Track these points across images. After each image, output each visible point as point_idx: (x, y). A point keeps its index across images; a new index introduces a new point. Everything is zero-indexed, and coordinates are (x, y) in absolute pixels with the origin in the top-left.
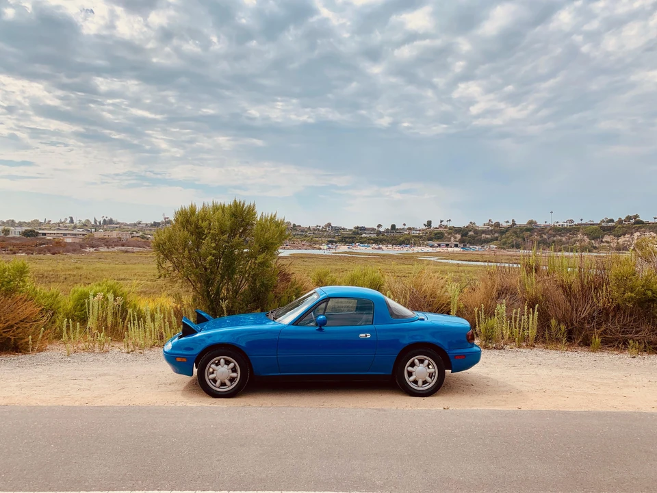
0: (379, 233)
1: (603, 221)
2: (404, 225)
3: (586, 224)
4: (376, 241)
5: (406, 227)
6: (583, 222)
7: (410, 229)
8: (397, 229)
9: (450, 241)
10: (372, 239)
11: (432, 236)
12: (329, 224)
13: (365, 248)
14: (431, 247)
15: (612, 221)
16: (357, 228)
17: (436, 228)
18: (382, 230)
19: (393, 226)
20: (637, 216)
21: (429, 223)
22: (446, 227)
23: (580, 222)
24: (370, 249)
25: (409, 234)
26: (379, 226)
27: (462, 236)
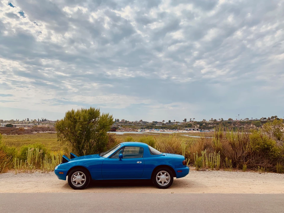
0: (163, 124)
1: (261, 119)
2: (174, 120)
3: (254, 120)
4: (162, 128)
5: (175, 122)
6: (253, 119)
7: (177, 122)
8: (172, 123)
9: (195, 128)
10: (160, 127)
11: (187, 125)
12: (141, 121)
13: (157, 131)
14: (186, 130)
15: (265, 118)
16: (154, 122)
17: (188, 122)
18: (165, 123)
19: (170, 121)
20: (276, 117)
21: (185, 120)
22: (193, 121)
23: (251, 119)
24: (159, 131)
25: (177, 124)
26: (163, 121)
27: (200, 126)
